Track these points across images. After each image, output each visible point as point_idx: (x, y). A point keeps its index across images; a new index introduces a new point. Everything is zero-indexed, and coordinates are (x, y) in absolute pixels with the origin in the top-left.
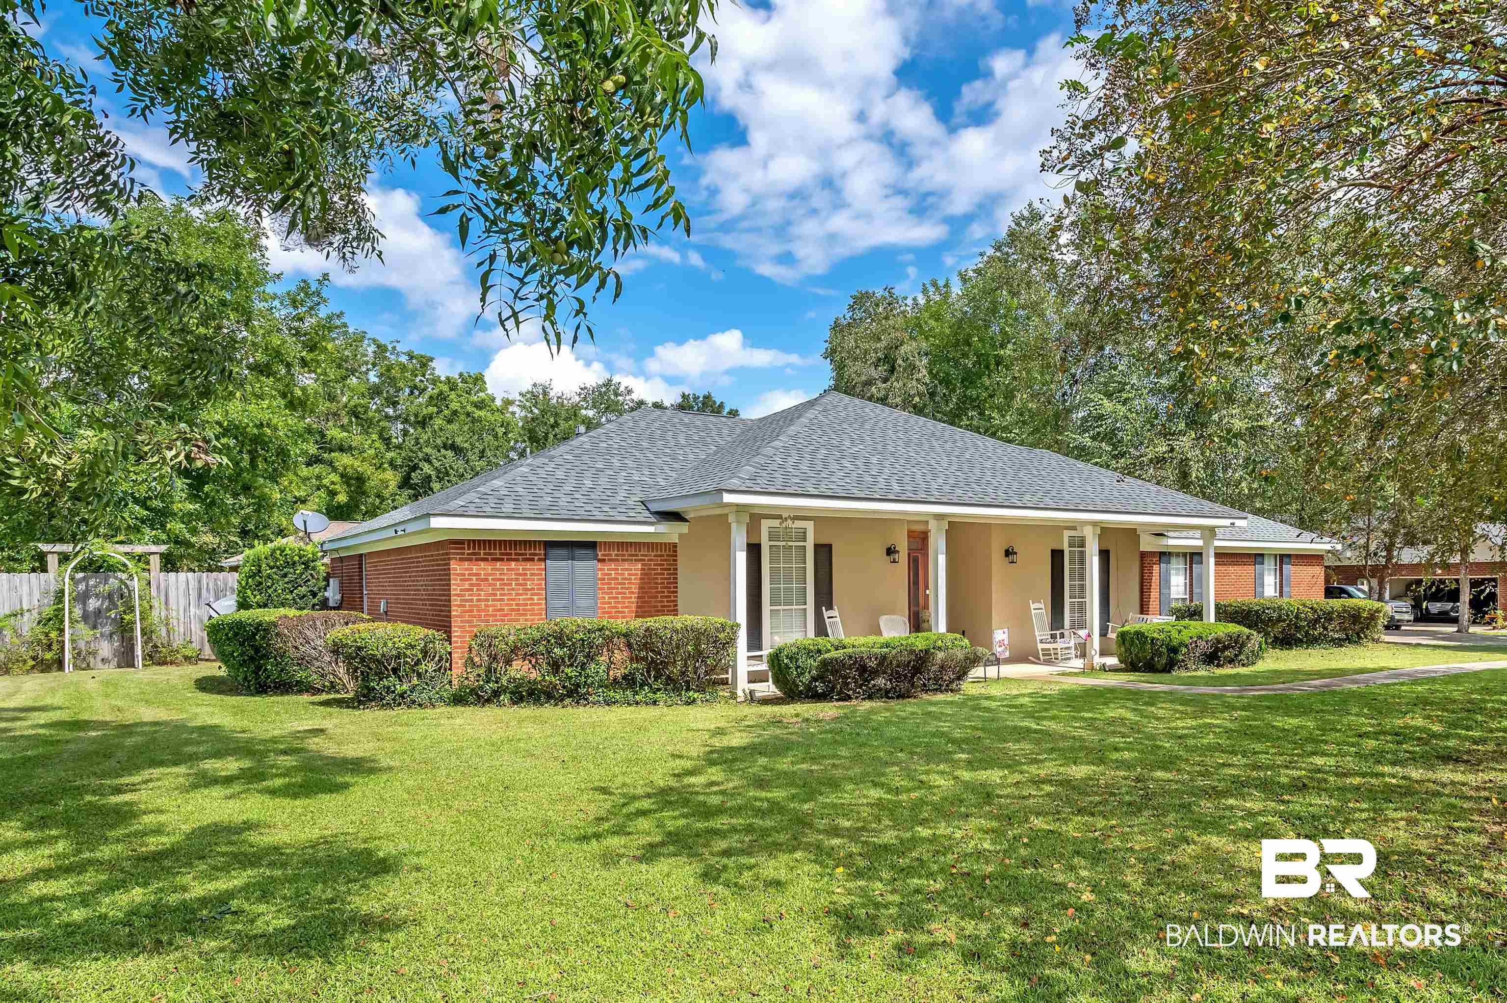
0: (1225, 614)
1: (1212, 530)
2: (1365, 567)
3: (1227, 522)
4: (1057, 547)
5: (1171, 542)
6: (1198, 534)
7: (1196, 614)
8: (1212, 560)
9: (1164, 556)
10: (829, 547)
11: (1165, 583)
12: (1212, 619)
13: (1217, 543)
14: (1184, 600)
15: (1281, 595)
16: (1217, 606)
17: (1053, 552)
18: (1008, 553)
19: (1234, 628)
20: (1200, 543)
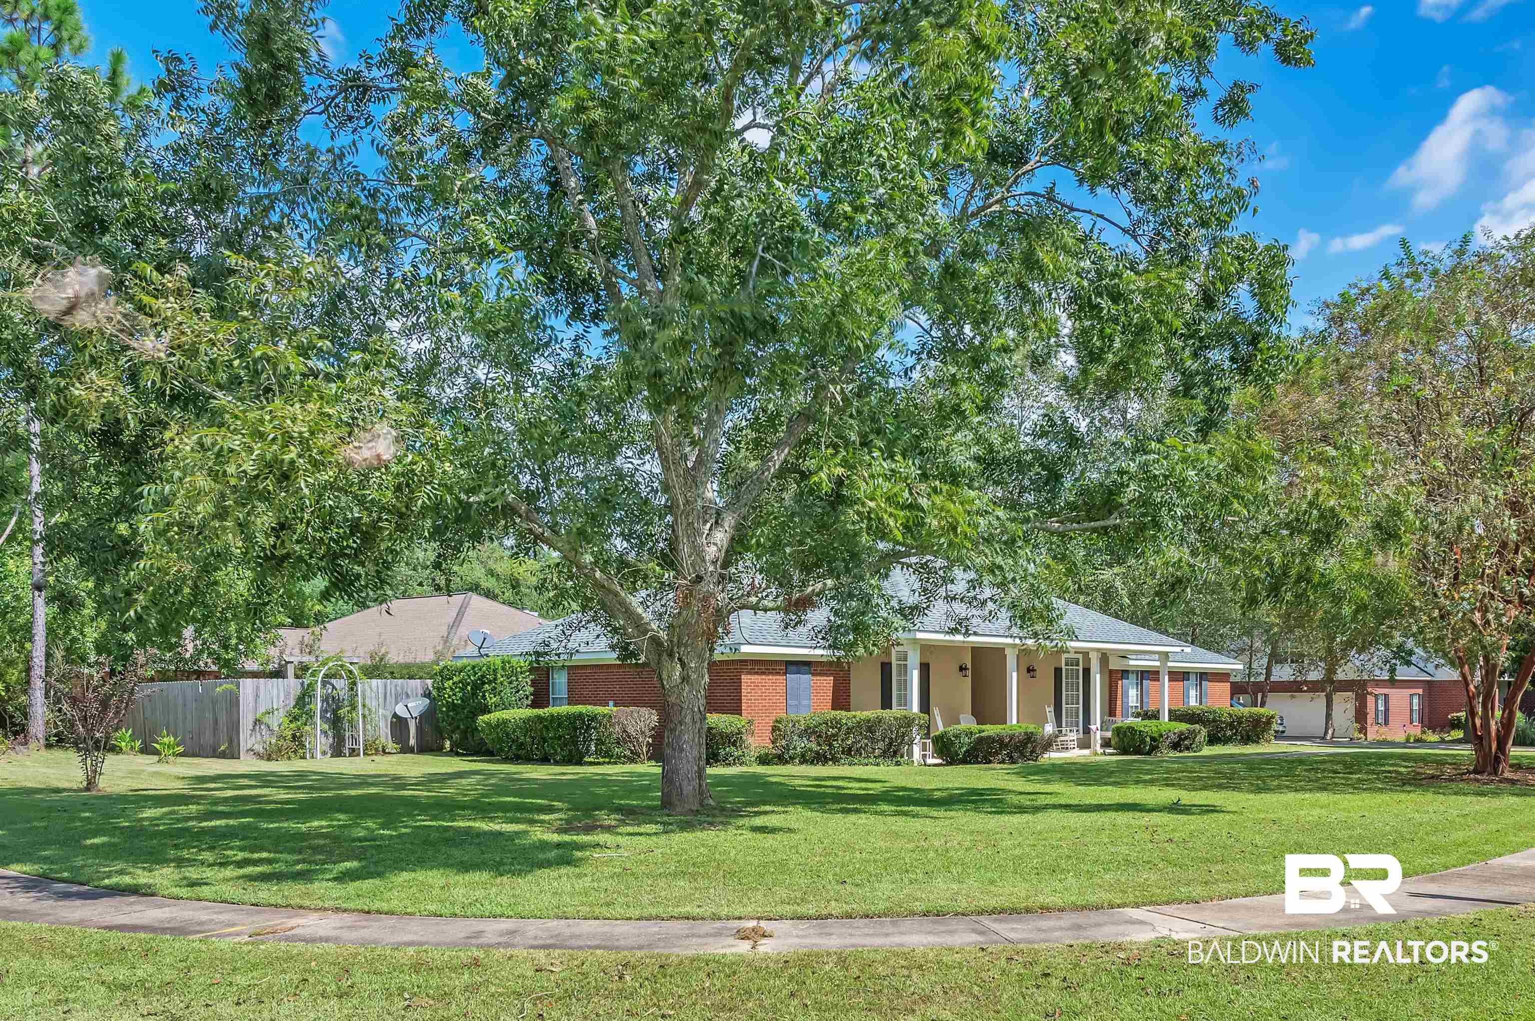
0: (1175, 716)
1: (1166, 654)
2: (1248, 683)
3: (1178, 649)
4: (1058, 666)
5: (1132, 663)
6: (1157, 657)
7: (1155, 716)
8: (1167, 677)
9: (1125, 674)
10: (928, 665)
11: (1125, 695)
12: (1167, 719)
13: (1170, 664)
14: (1136, 707)
15: (1201, 703)
16: (1170, 711)
17: (1056, 669)
18: (1029, 670)
19: (1183, 727)
20: (1158, 664)
